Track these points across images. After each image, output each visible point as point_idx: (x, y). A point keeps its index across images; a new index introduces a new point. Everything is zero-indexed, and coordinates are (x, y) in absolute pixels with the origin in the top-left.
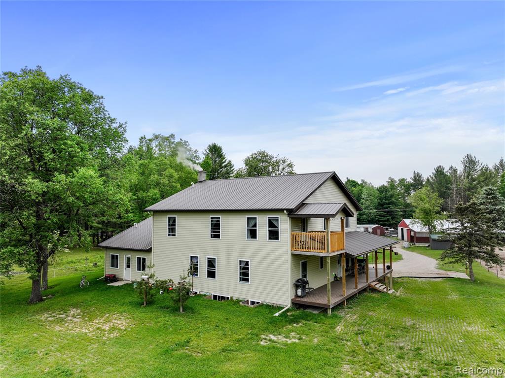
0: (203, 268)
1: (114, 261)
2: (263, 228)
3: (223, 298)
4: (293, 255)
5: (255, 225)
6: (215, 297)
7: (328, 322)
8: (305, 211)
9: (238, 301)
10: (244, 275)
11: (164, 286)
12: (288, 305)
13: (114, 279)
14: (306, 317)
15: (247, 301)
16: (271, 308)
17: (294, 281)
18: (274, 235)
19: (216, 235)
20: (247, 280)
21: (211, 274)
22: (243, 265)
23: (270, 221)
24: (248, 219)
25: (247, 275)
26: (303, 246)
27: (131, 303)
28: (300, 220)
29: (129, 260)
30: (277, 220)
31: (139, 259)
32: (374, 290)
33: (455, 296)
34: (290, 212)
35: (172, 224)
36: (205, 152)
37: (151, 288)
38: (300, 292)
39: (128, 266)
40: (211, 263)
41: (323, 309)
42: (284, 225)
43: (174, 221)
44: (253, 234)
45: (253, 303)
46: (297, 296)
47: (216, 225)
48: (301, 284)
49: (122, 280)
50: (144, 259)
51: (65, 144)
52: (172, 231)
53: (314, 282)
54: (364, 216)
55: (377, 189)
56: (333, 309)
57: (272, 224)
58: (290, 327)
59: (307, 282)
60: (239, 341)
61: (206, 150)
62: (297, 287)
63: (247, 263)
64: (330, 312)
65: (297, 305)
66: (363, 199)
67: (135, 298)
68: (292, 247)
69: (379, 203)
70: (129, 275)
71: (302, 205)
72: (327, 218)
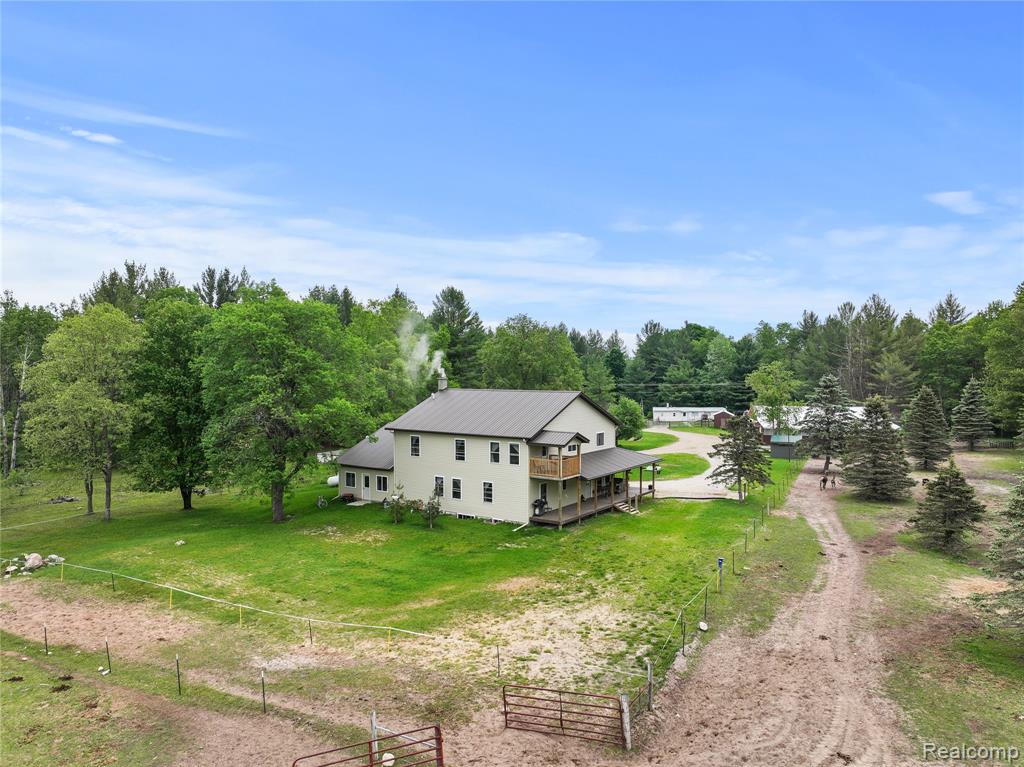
0: (448, 488)
1: (350, 480)
2: (505, 453)
3: (468, 517)
4: (531, 478)
5: (498, 450)
6: (460, 516)
7: (556, 535)
8: (543, 440)
9: (482, 520)
10: (488, 496)
11: (414, 505)
12: (526, 522)
13: (352, 498)
14: (539, 533)
15: (491, 520)
16: (511, 525)
17: (532, 502)
18: (514, 460)
19: (460, 457)
20: (491, 501)
21: (457, 495)
22: (487, 487)
23: (511, 446)
24: (492, 443)
25: (491, 495)
26: (541, 470)
27: (382, 521)
28: (539, 448)
29: (367, 479)
30: (518, 446)
31: (379, 478)
32: (617, 510)
34: (529, 441)
35: (415, 443)
36: (436, 301)
37: (401, 508)
38: (537, 512)
39: (367, 485)
40: (456, 484)
41: (555, 525)
42: (524, 452)
43: (417, 441)
44: (495, 458)
45: (496, 521)
46: (535, 515)
47: (460, 448)
48: (539, 504)
49: (361, 500)
50: (385, 479)
51: (318, 374)
52: (415, 451)
53: (552, 504)
54: (710, 392)
55: (734, 345)
56: (564, 526)
57: (513, 449)
58: (523, 539)
59: (546, 503)
60: (481, 547)
61: (437, 298)
62: (535, 506)
63: (490, 485)
64: (560, 528)
65: (535, 522)
66: (709, 362)
67: (385, 516)
68: (530, 471)
69: (736, 368)
70: (368, 494)
71: (542, 432)
72: (560, 447)
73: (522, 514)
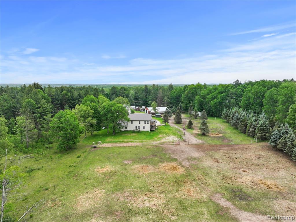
2: (146, 122)
3: (141, 131)
4: (150, 125)
9: (143, 131)
12: (150, 130)
14: (151, 132)
16: (147, 131)
17: (150, 128)
18: (148, 123)
19: (140, 123)
22: (144, 127)
26: (152, 124)
29: (123, 127)
33: (164, 128)
40: (139, 127)
41: (154, 130)
42: (149, 122)
44: (145, 123)
45: (145, 131)
50: (126, 127)
52: (132, 123)
65: (151, 130)
70: (123, 130)
73: (149, 130)
